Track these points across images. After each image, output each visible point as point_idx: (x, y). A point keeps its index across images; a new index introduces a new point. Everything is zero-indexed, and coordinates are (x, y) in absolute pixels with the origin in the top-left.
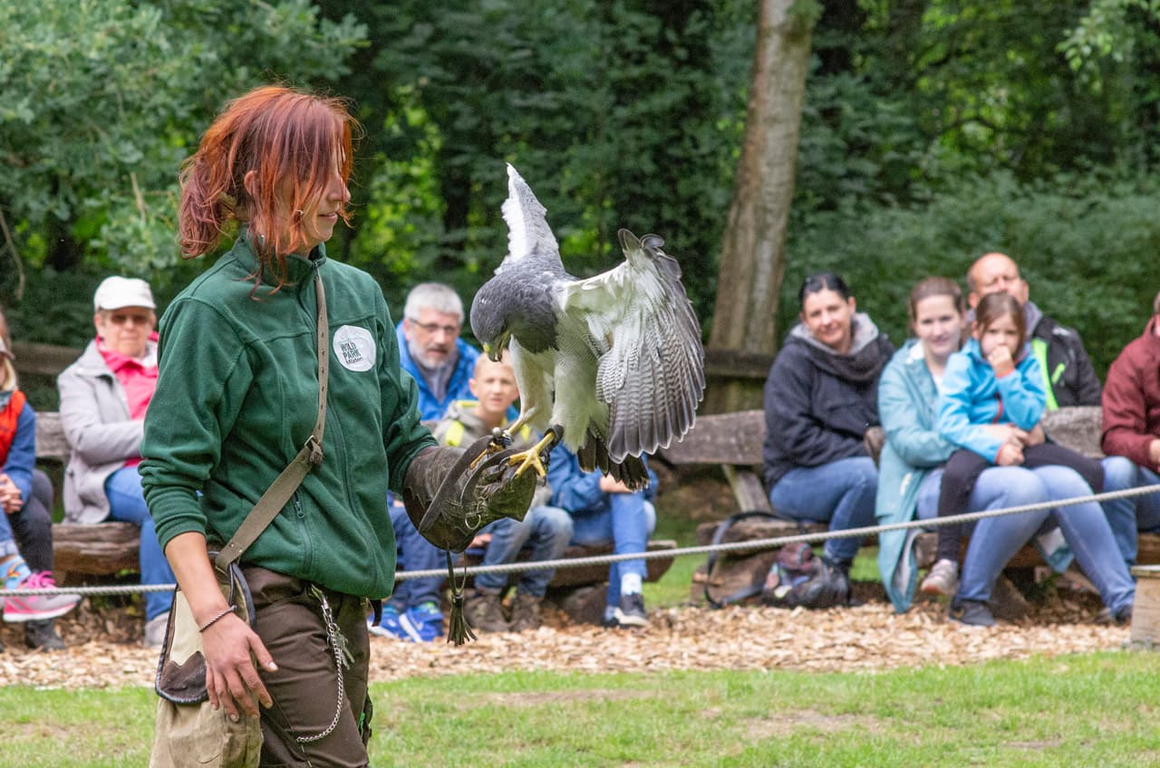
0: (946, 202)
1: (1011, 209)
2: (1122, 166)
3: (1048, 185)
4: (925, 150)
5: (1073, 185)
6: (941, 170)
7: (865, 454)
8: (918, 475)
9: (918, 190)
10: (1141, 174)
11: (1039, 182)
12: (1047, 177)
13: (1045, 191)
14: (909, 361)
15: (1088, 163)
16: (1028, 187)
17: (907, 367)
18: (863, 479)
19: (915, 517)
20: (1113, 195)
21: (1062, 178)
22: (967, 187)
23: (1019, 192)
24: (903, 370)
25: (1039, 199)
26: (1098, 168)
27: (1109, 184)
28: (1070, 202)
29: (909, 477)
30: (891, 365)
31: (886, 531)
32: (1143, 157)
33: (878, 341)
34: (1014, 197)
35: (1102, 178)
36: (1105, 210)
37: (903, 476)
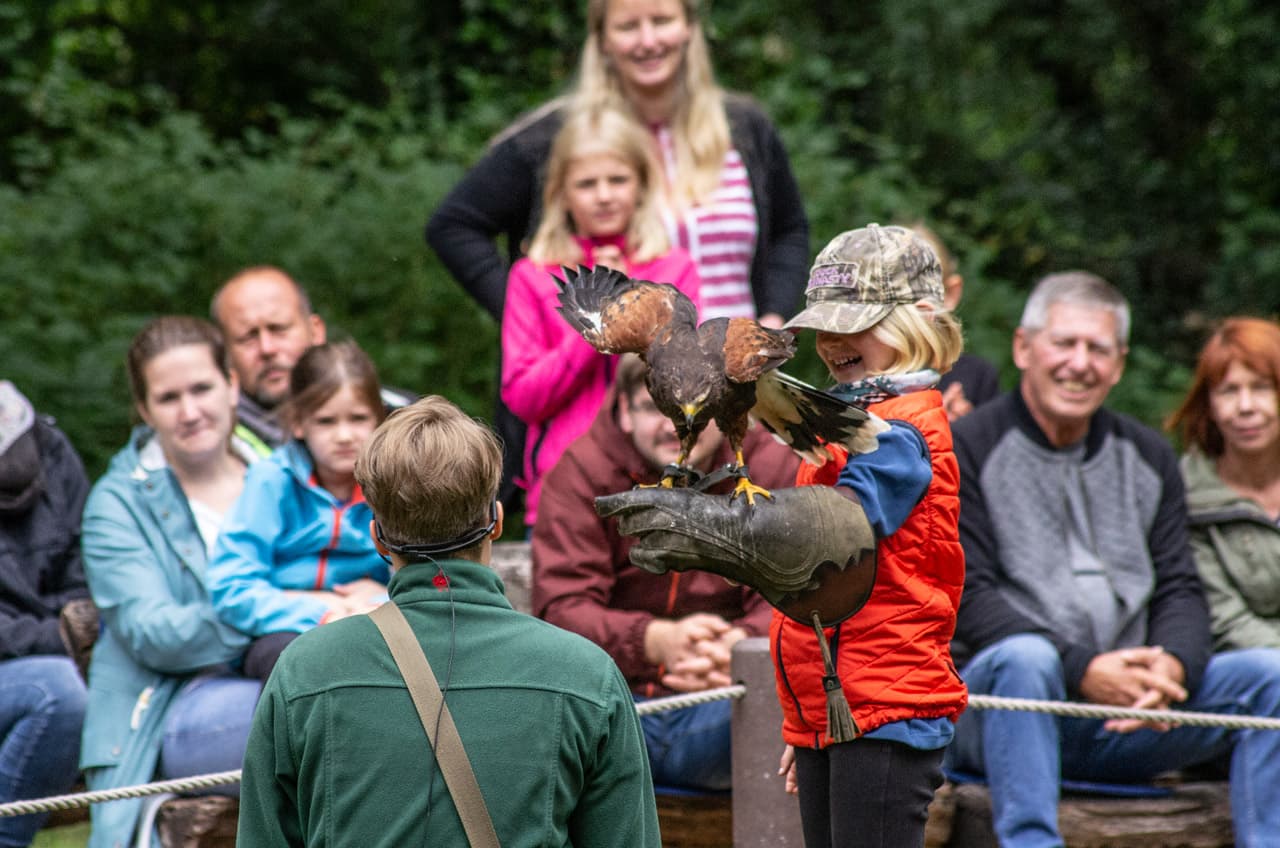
0: (83, 172)
1: (204, 188)
2: (399, 106)
3: (272, 144)
4: (36, 81)
5: (311, 141)
6: (68, 113)
7: (58, 651)
8: (165, 690)
9: (24, 151)
10: (437, 120)
11: (255, 137)
12: (270, 127)
13: (263, 155)
14: (140, 475)
15: (339, 102)
16: (232, 147)
17: (137, 487)
18: (49, 698)
19: (159, 773)
20: (386, 162)
21: (295, 130)
22: (120, 146)
23: (216, 155)
24: (128, 495)
25: (254, 168)
26: (358, 112)
27: (380, 140)
28: (312, 175)
29: (147, 697)
30: (105, 483)
31: (100, 800)
32: (436, 93)
33: (35, 431)
34: (207, 164)
35: (367, 130)
36: (374, 188)
37: (137, 694)
